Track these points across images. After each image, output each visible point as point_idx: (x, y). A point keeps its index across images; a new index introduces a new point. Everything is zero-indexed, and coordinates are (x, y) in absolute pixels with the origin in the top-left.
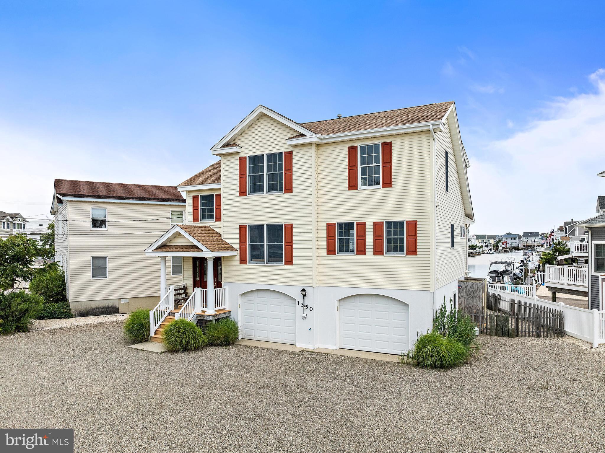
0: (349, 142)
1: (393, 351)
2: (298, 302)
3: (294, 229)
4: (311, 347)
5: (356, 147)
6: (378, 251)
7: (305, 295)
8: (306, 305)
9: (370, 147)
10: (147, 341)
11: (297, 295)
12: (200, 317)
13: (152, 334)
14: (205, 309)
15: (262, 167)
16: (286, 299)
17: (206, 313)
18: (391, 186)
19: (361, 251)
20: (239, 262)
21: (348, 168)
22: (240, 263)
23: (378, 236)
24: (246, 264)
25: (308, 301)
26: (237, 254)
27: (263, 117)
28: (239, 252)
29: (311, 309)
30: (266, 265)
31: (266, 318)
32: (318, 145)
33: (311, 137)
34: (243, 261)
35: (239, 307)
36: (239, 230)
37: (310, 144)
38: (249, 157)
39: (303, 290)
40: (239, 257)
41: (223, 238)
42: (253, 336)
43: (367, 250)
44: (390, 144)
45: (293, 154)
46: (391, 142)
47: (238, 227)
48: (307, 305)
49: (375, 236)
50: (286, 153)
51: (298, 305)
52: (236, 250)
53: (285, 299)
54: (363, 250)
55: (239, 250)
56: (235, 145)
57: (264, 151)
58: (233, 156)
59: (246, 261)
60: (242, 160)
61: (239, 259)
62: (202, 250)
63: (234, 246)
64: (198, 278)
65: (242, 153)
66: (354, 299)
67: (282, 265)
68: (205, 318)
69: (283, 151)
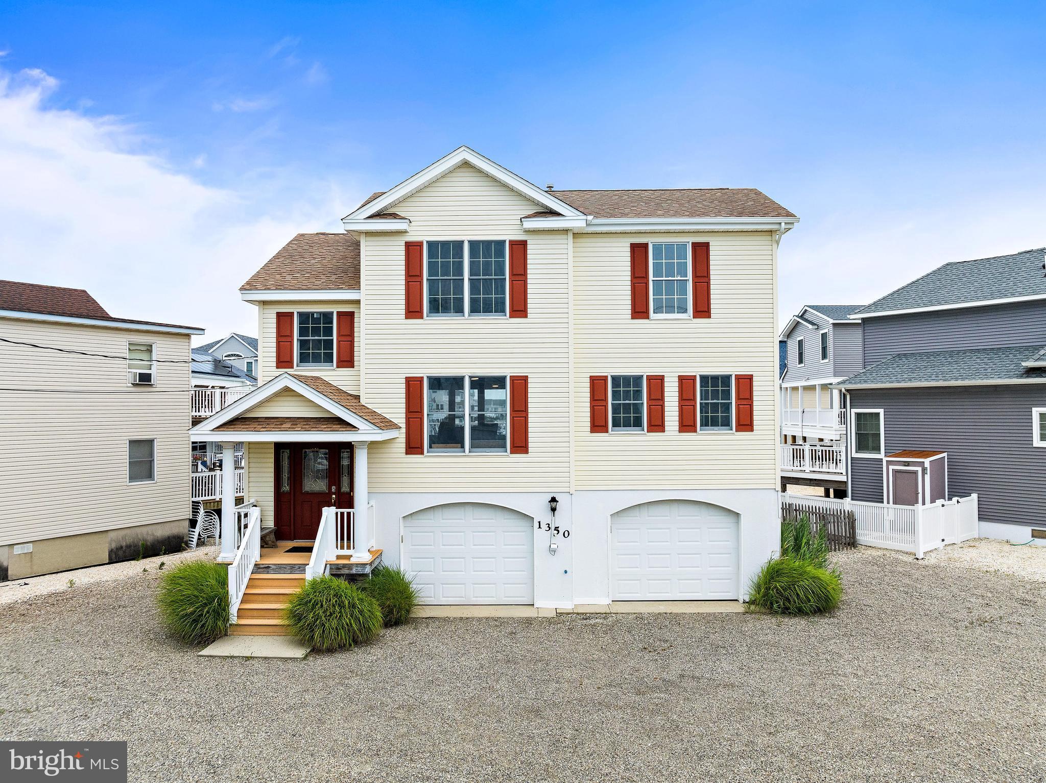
0: (634, 235)
1: (709, 594)
2: (539, 522)
3: (530, 385)
4: (566, 606)
5: (645, 246)
6: (686, 426)
7: (553, 510)
8: (556, 528)
9: (670, 247)
10: (226, 635)
11: (537, 508)
12: (339, 569)
13: (234, 620)
14: (345, 552)
15: (461, 264)
16: (507, 519)
17: (353, 560)
18: (709, 317)
19: (657, 425)
20: (404, 450)
21: (631, 281)
22: (407, 453)
23: (686, 398)
24: (422, 453)
25: (560, 520)
26: (400, 436)
27: (462, 170)
28: (404, 430)
29: (567, 534)
30: (468, 456)
31: (462, 558)
32: (577, 235)
33: (573, 220)
34: (414, 447)
35: (402, 542)
36: (404, 386)
37: (566, 231)
38: (430, 243)
39: (553, 500)
40: (404, 440)
41: (363, 401)
42: (431, 597)
43: (666, 424)
44: (706, 246)
45: (529, 247)
46: (708, 243)
47: (404, 381)
48: (558, 527)
49: (682, 398)
50: (513, 243)
51: (540, 527)
52: (397, 427)
53: (505, 519)
54: (661, 424)
55: (403, 426)
56: (394, 216)
57: (466, 235)
58: (392, 238)
59: (422, 447)
60: (412, 249)
61: (404, 445)
62: (355, 427)
63: (391, 419)
64: (286, 488)
65: (411, 233)
66: (646, 509)
67: (506, 454)
68: (352, 570)
69: (508, 238)
